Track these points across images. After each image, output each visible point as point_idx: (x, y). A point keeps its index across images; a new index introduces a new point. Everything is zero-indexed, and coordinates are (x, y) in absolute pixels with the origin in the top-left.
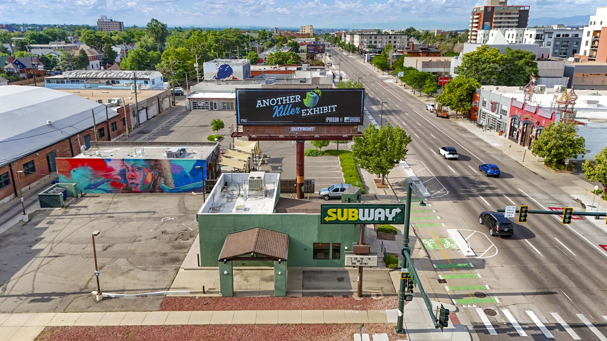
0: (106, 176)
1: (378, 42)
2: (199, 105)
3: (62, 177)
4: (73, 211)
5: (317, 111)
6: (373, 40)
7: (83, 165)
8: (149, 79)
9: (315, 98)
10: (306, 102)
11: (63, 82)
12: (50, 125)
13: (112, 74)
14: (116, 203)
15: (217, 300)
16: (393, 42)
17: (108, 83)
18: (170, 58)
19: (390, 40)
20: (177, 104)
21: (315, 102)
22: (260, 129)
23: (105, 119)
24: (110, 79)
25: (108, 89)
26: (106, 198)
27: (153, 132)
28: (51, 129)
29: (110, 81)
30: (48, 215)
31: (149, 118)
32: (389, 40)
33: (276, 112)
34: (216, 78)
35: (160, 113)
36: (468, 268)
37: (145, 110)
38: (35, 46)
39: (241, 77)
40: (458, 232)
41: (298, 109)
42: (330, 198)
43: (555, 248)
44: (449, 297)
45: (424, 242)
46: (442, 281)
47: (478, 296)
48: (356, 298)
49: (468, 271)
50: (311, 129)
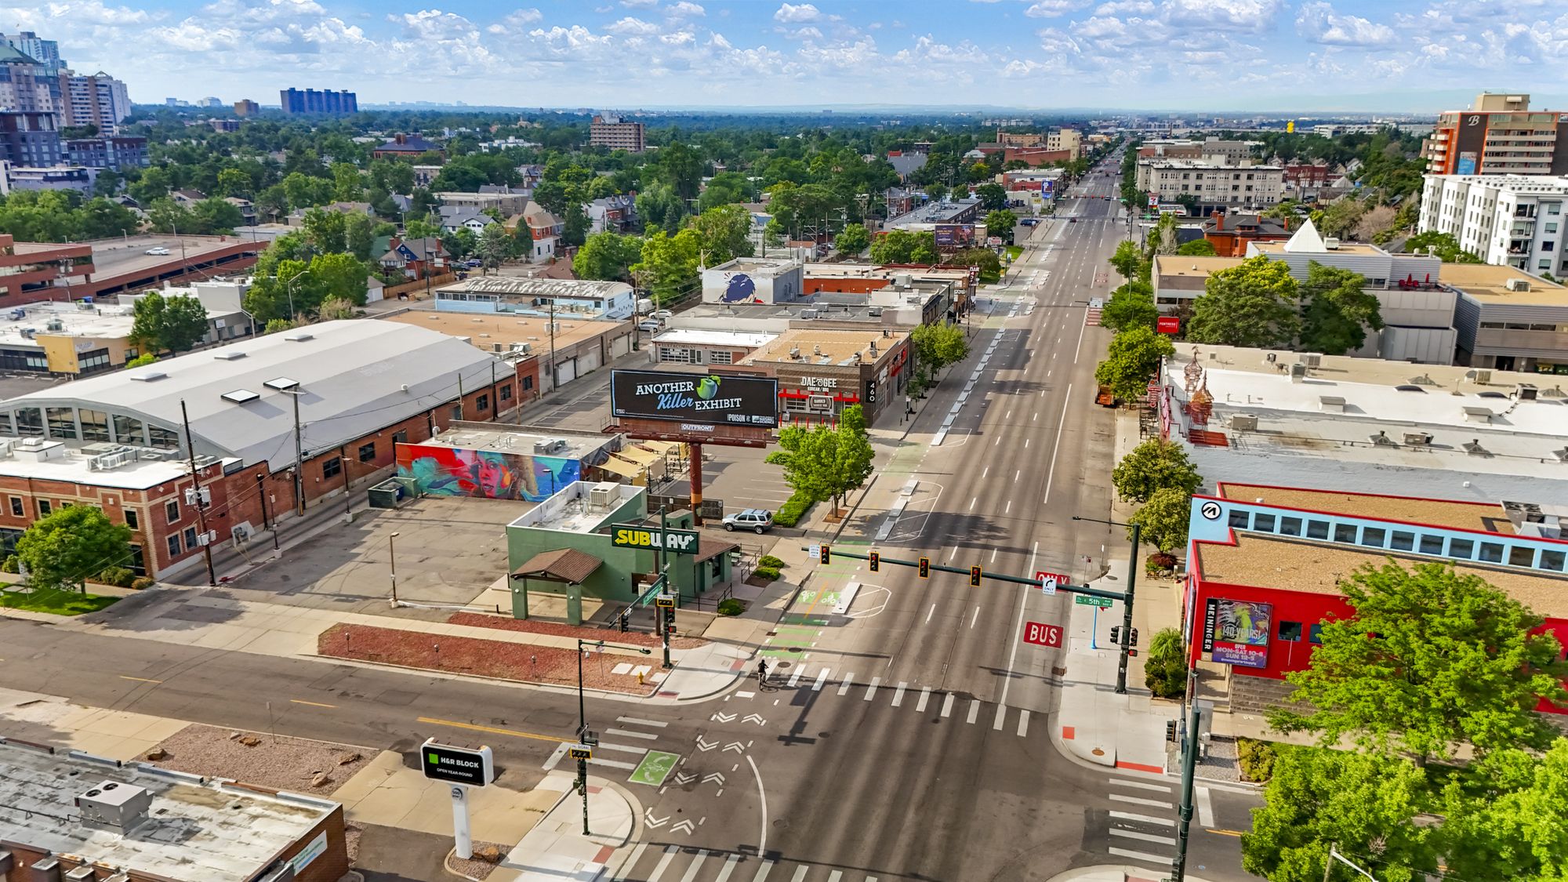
0: (454, 472)
1: (1204, 188)
2: (672, 353)
3: (402, 470)
4: (407, 515)
5: (715, 405)
6: (1192, 181)
7: (427, 455)
8: (602, 299)
9: (712, 387)
10: (702, 391)
11: (463, 298)
12: (406, 391)
13: (544, 286)
14: (457, 509)
15: (507, 621)
16: (1242, 188)
17: (535, 304)
18: (655, 254)
19: (1236, 183)
20: (643, 348)
21: (712, 392)
22: (642, 424)
23: (490, 381)
24: (539, 295)
25: (530, 316)
26: (451, 503)
27: (570, 403)
28: (405, 398)
29: (539, 299)
30: (377, 516)
31: (578, 375)
32: (1232, 182)
33: (662, 403)
34: (724, 300)
35: (603, 364)
36: (819, 625)
37: (572, 361)
38: (449, 198)
39: (769, 300)
40: (861, 586)
41: (690, 400)
42: (735, 529)
43: (959, 617)
44: (759, 647)
45: (802, 594)
46: (772, 633)
47: (793, 650)
48: (653, 636)
49: (814, 628)
50: (709, 428)
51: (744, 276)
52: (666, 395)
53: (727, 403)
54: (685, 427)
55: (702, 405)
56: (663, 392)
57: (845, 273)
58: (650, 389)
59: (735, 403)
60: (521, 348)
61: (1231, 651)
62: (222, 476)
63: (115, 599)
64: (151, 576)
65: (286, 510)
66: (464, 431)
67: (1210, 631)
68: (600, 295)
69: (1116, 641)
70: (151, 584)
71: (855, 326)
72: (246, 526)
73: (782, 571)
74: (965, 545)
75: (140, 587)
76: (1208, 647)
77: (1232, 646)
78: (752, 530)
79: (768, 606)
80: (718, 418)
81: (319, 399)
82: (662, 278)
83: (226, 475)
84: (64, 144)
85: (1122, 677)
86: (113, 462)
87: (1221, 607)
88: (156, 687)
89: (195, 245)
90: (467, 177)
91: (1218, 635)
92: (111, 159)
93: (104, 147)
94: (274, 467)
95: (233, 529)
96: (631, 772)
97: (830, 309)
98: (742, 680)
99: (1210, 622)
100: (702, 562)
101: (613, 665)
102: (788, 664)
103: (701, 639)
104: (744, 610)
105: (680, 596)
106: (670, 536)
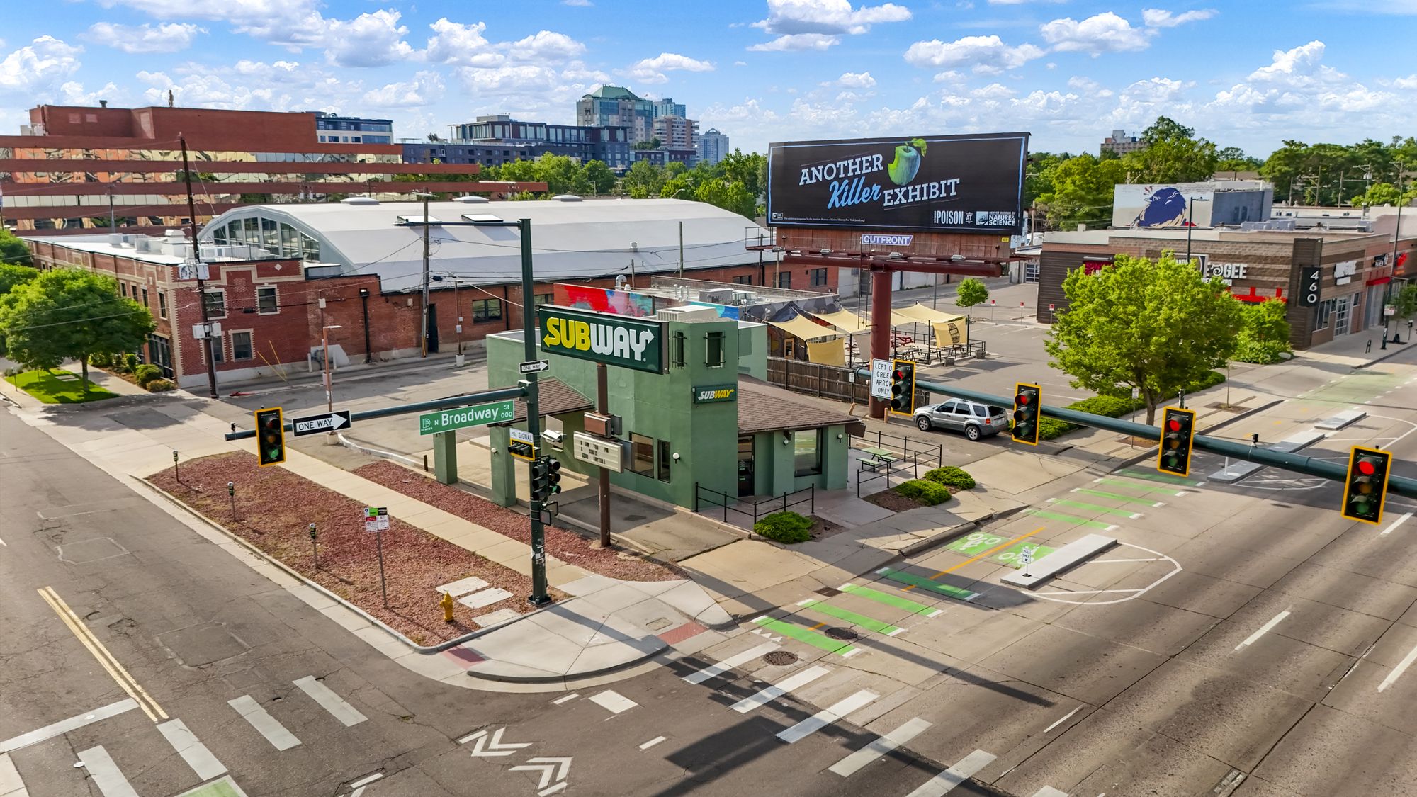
5: (916, 194)
9: (911, 161)
21: (912, 167)
22: (806, 237)
33: (836, 194)
34: (1141, 224)
36: (956, 598)
39: (1204, 223)
40: (1115, 544)
41: (876, 188)
42: (934, 428)
44: (769, 610)
45: (970, 537)
46: (830, 592)
47: (834, 632)
48: (595, 545)
49: (933, 601)
50: (903, 240)
51: (1171, 191)
52: (841, 181)
53: (935, 190)
54: (867, 239)
55: (894, 196)
56: (837, 178)
58: (819, 173)
59: (948, 188)
62: (301, 278)
63: (120, 399)
64: (176, 380)
70: (166, 388)
73: (960, 495)
75: (153, 390)
78: (960, 431)
79: (869, 543)
83: (308, 279)
84: (633, 152)
95: (313, 349)
100: (769, 434)
101: (463, 575)
102: (792, 658)
103: (672, 569)
104: (813, 538)
105: (697, 486)
106: (621, 330)
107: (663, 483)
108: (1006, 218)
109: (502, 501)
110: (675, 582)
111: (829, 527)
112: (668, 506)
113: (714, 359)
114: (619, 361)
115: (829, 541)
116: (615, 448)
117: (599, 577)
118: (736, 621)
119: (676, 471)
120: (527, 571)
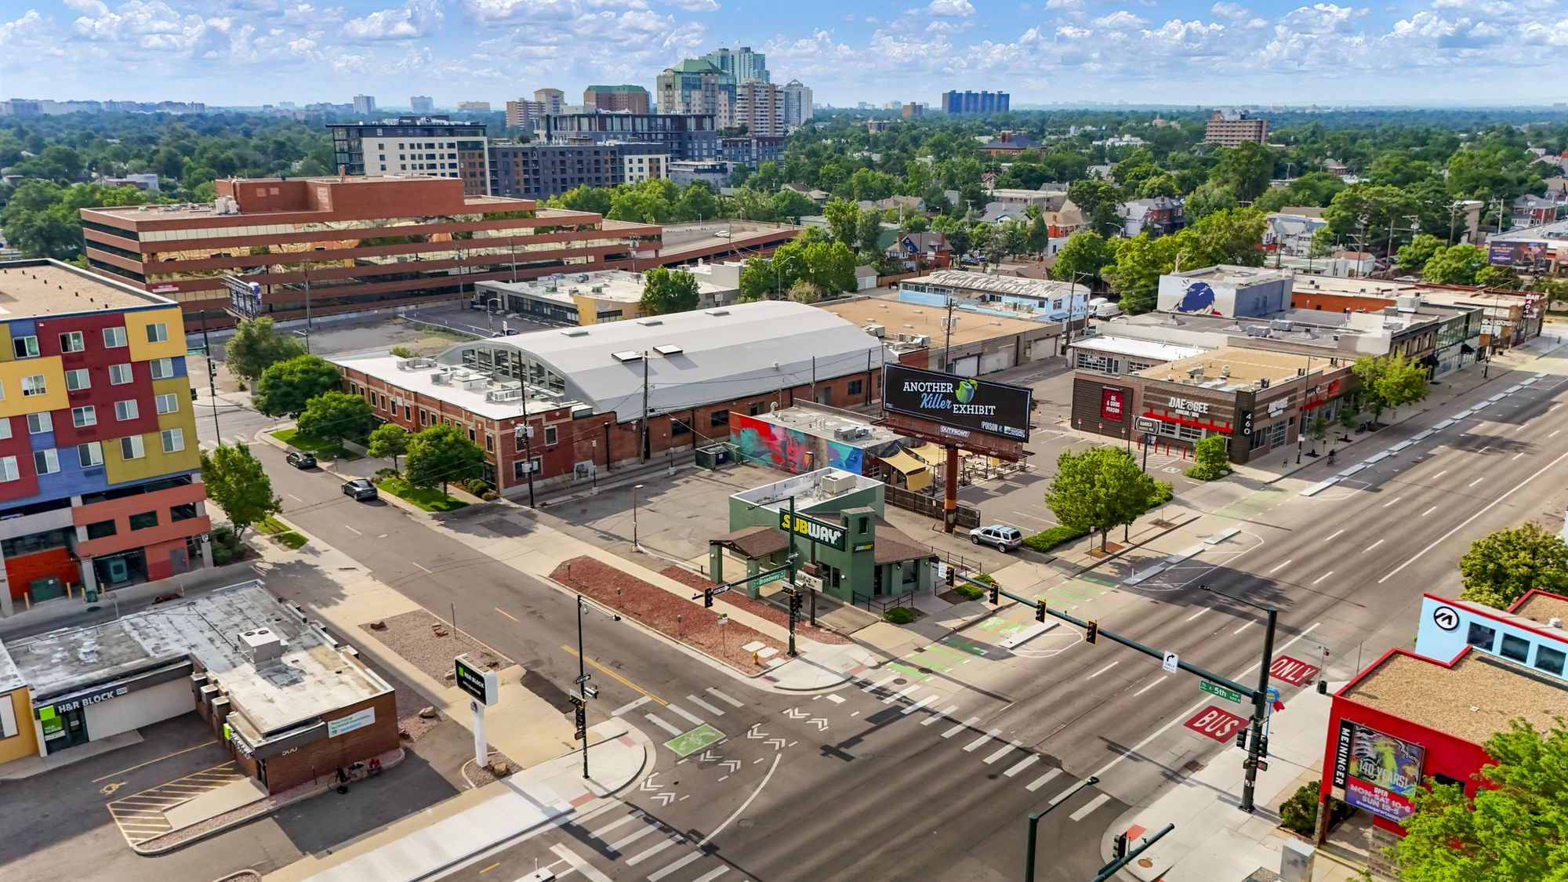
0: (769, 444)
2: (1089, 360)
3: (733, 437)
4: (717, 476)
5: (972, 410)
7: (755, 427)
8: (1047, 299)
9: (969, 391)
12: (777, 369)
13: (997, 283)
14: (759, 478)
17: (981, 300)
18: (1129, 256)
21: (969, 396)
22: (907, 421)
24: (988, 292)
25: (974, 311)
28: (771, 374)
29: (988, 296)
30: (694, 474)
33: (925, 400)
34: (1179, 309)
35: (1016, 364)
36: (977, 654)
37: (976, 359)
38: (1003, 195)
39: (1228, 312)
40: (1056, 626)
41: (949, 402)
42: (981, 543)
43: (1131, 682)
44: (894, 659)
45: (989, 620)
46: (920, 650)
47: (923, 670)
48: (808, 624)
49: (967, 654)
50: (964, 433)
51: (1204, 285)
52: (928, 394)
53: (982, 410)
54: (944, 429)
55: (959, 409)
56: (926, 391)
57: (1363, 290)
58: (915, 386)
59: (989, 410)
60: (919, 340)
61: (1369, 794)
62: (570, 419)
63: (465, 505)
64: (498, 492)
65: (630, 456)
66: (804, 409)
67: (1342, 761)
68: (1045, 295)
69: (1243, 746)
70: (496, 498)
71: (1304, 349)
72: (589, 465)
74: (1222, 609)
75: (487, 499)
76: (1340, 781)
77: (1371, 788)
78: (995, 547)
79: (940, 623)
80: (972, 423)
81: (694, 366)
82: (1133, 282)
83: (574, 418)
84: (719, 141)
85: (1249, 792)
86: (502, 396)
87: (1359, 734)
88: (426, 576)
89: (755, 230)
90: (1033, 175)
91: (1354, 769)
92: (754, 155)
93: (750, 145)
94: (621, 419)
95: (576, 465)
96: (673, 737)
97: (1294, 328)
98: (848, 684)
99: (1344, 750)
100: (890, 565)
101: (751, 641)
102: (905, 682)
103: (846, 638)
104: (912, 621)
105: (854, 592)
106: (824, 528)
107: (836, 589)
108: (1020, 433)
109: (753, 596)
110: (850, 646)
111: (921, 614)
112: (838, 601)
113: (863, 529)
114: (823, 542)
115: (921, 622)
116: (820, 581)
117: (814, 642)
118: (880, 665)
119: (842, 584)
120: (788, 642)
